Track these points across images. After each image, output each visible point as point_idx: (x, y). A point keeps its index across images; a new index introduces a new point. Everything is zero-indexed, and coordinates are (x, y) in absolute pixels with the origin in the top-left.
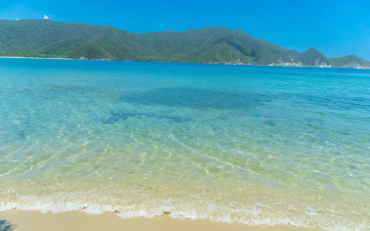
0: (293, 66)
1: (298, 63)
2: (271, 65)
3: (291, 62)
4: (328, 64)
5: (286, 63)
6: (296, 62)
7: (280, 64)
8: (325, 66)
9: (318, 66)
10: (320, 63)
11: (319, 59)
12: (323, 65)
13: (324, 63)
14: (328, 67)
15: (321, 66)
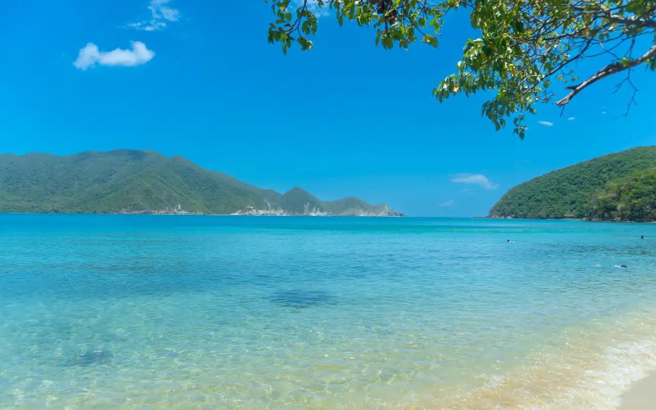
0: (270, 214)
1: (278, 210)
2: (236, 214)
3: (267, 209)
4: (322, 211)
5: (259, 211)
6: (275, 208)
7: (250, 212)
8: (319, 213)
9: (308, 214)
10: (310, 209)
11: (308, 203)
12: (315, 213)
13: (317, 210)
14: (322, 214)
15: (313, 214)
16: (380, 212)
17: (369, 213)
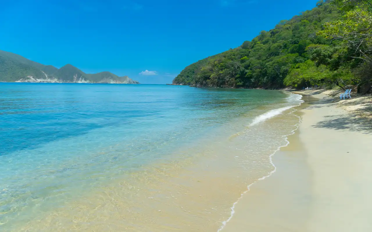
0: (47, 82)
1: (53, 79)
2: (19, 81)
3: (45, 78)
4: (85, 80)
5: (38, 79)
6: (50, 77)
8: (83, 81)
9: (76, 82)
10: (78, 79)
11: (76, 75)
12: (81, 81)
13: (82, 79)
14: (86, 82)
15: (80, 82)
16: (123, 81)
17: (117, 81)
